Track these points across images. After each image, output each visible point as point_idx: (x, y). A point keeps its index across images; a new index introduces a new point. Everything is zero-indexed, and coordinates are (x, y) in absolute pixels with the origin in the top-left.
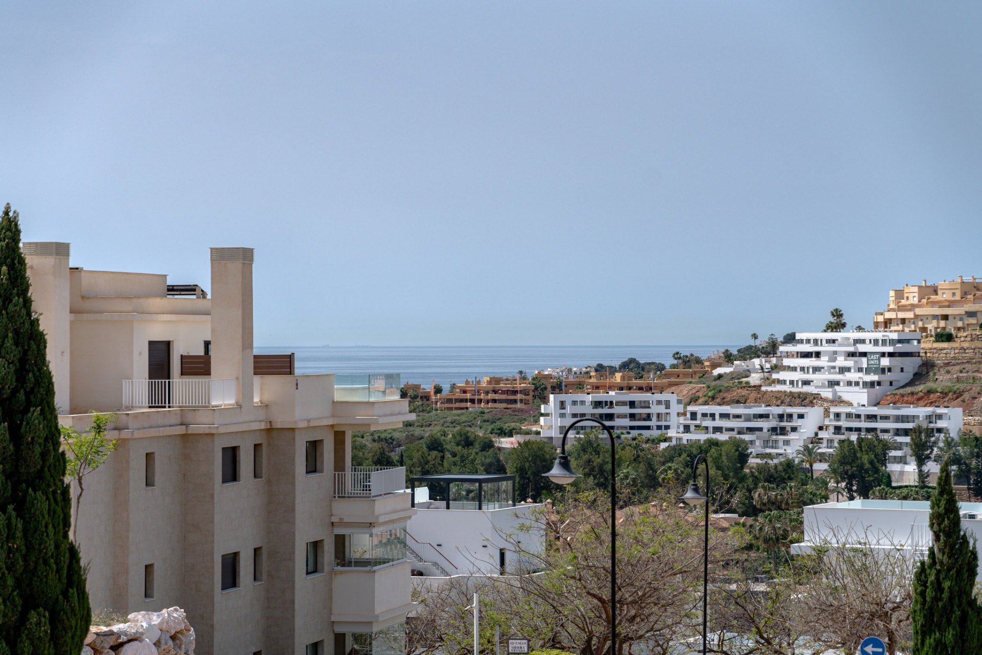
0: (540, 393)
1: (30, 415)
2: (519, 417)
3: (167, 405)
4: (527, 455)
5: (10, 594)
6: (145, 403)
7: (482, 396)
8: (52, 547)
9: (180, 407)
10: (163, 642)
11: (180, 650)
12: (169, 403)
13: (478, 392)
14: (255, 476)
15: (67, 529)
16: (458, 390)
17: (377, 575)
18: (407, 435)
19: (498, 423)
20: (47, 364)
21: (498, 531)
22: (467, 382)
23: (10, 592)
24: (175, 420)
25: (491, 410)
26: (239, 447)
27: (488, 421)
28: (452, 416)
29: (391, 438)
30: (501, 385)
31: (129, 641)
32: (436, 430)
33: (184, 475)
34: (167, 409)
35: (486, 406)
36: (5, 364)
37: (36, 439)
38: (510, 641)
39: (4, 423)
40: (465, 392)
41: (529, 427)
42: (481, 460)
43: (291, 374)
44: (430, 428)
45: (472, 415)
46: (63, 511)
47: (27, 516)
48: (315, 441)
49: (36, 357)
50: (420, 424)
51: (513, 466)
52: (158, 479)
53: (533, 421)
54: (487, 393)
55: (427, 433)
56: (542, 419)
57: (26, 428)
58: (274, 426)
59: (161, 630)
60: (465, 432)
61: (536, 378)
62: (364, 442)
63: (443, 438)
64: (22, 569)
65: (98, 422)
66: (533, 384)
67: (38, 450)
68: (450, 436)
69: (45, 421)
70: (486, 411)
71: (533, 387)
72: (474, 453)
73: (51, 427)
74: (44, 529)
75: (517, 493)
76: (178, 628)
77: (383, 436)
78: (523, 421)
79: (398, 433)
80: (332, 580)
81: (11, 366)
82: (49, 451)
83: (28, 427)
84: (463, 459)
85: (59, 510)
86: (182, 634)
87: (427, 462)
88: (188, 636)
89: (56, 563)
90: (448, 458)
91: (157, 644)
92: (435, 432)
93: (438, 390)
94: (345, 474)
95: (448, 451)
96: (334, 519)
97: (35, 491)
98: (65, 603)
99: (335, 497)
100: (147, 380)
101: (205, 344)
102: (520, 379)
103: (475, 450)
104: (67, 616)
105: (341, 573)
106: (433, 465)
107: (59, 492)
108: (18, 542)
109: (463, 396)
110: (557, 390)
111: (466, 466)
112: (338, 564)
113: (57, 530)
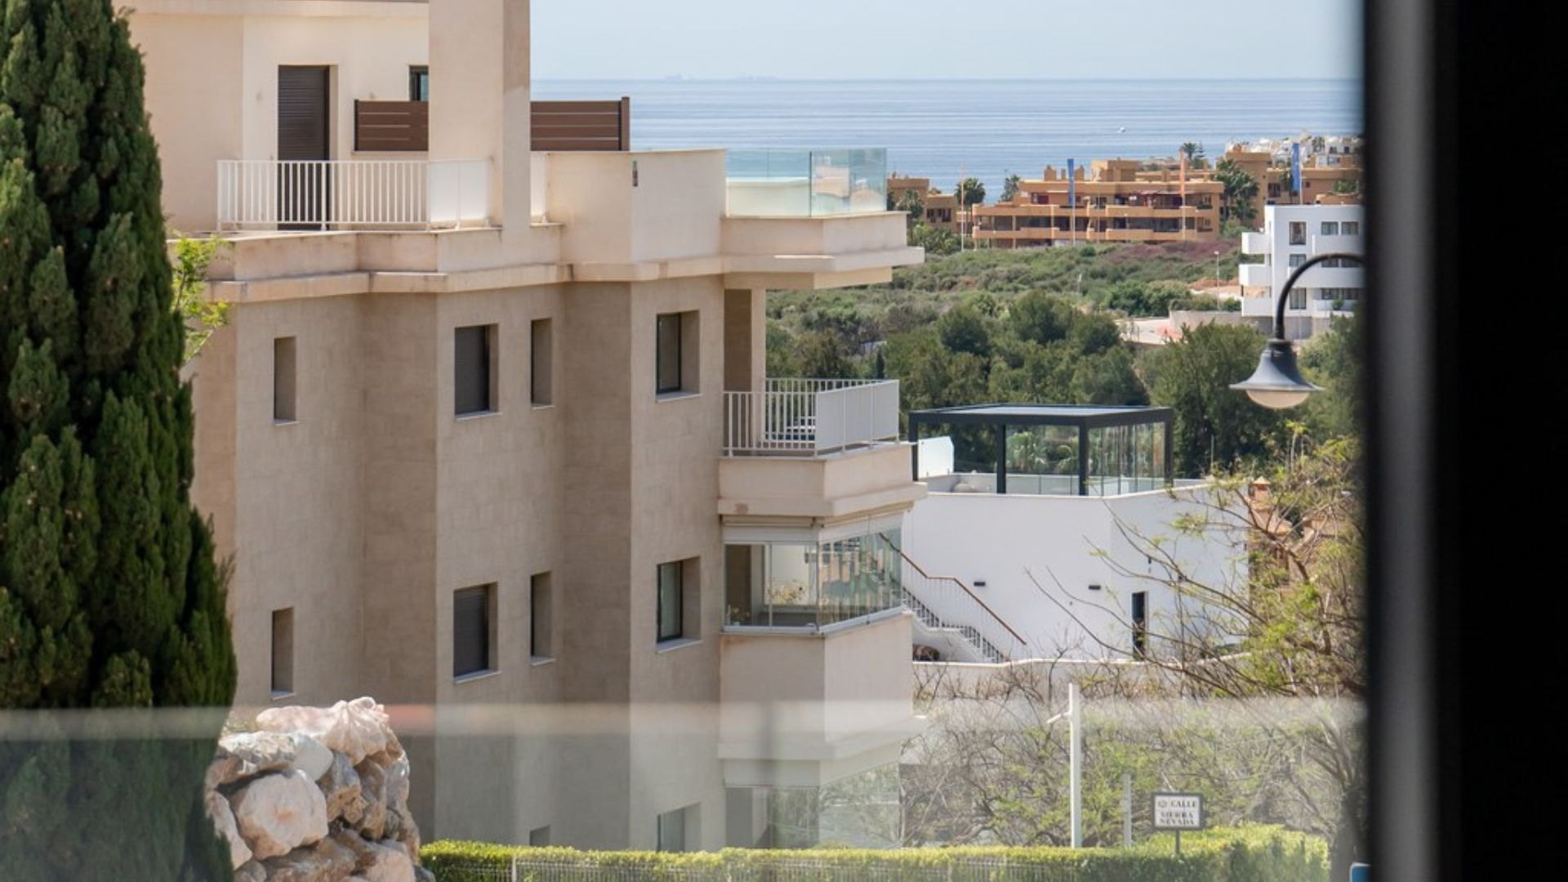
0: (1239, 203)
1: (109, 229)
2: (1184, 265)
3: (323, 222)
4: (1205, 362)
5: (69, 620)
6: (272, 218)
7: (1089, 211)
8: (157, 519)
9: (353, 227)
10: (338, 778)
11: (378, 798)
12: (328, 218)
13: (1078, 199)
14: (533, 399)
15: (185, 481)
16: (1025, 195)
17: (829, 646)
18: (893, 311)
19: (1129, 281)
20: (145, 118)
21: (1128, 533)
22: (1049, 173)
23: (68, 614)
24: (343, 258)
25: (1111, 245)
26: (495, 326)
27: (1103, 275)
28: (1007, 261)
29: (852, 318)
30: (1138, 181)
31: (262, 773)
32: (968, 297)
33: (365, 394)
34: (323, 233)
35: (1099, 236)
36: (56, 119)
37: (121, 283)
38: (1158, 799)
39: (55, 246)
40: (1043, 199)
41: (1211, 291)
42: (1086, 375)
43: (620, 149)
44: (953, 293)
45: (1063, 258)
46: (178, 442)
47: (104, 450)
48: (679, 315)
49: (123, 104)
50: (927, 282)
51: (1168, 390)
52: (304, 402)
53: (1222, 276)
54: (1101, 201)
55: (946, 305)
56: (1244, 269)
57: (101, 258)
58: (583, 276)
59: (333, 750)
60: (1045, 302)
61: (1230, 162)
62: (782, 328)
63: (987, 317)
64: (93, 565)
65: (186, 258)
66: (1220, 178)
67: (126, 306)
68: (1006, 314)
69: (142, 246)
70: (1098, 248)
71: (1220, 186)
72: (1066, 358)
73: (152, 258)
74: (139, 480)
75: (1177, 461)
76: (373, 748)
77: (832, 312)
78: (1195, 276)
79: (870, 306)
80: (719, 657)
81: (70, 123)
82: (149, 308)
83: (106, 256)
84: (1040, 372)
85: (169, 439)
86: (381, 762)
87: (946, 382)
88: (394, 767)
89: (165, 555)
90: (1000, 370)
91: (325, 782)
92: (965, 302)
93: (973, 194)
94: (750, 396)
95: (1000, 351)
96: (725, 508)
97: (119, 396)
98: (185, 642)
99: (726, 453)
100: (276, 162)
101: (411, 73)
102: (1188, 164)
103: (1069, 350)
104: (188, 671)
105: (742, 639)
106: (962, 387)
107: (169, 399)
108: (85, 508)
109: (1038, 210)
110: (1285, 195)
111: (1047, 389)
112: (734, 619)
113: (167, 482)
